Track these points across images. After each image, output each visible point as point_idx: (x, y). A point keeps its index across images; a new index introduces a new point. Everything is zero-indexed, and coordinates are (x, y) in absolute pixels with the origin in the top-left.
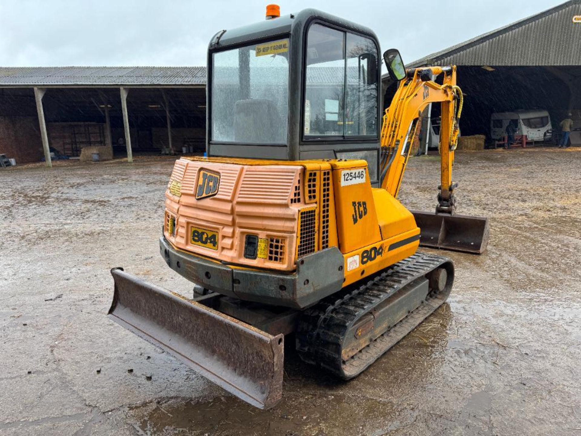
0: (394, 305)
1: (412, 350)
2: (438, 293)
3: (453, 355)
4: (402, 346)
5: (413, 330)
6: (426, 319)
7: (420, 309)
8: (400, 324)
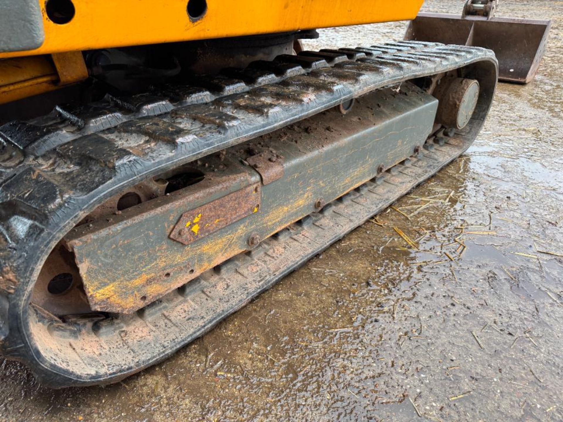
0: (337, 150)
1: (367, 264)
2: (451, 134)
3: (478, 289)
4: (344, 253)
5: (382, 212)
6: (418, 186)
7: (408, 164)
8: (352, 197)
